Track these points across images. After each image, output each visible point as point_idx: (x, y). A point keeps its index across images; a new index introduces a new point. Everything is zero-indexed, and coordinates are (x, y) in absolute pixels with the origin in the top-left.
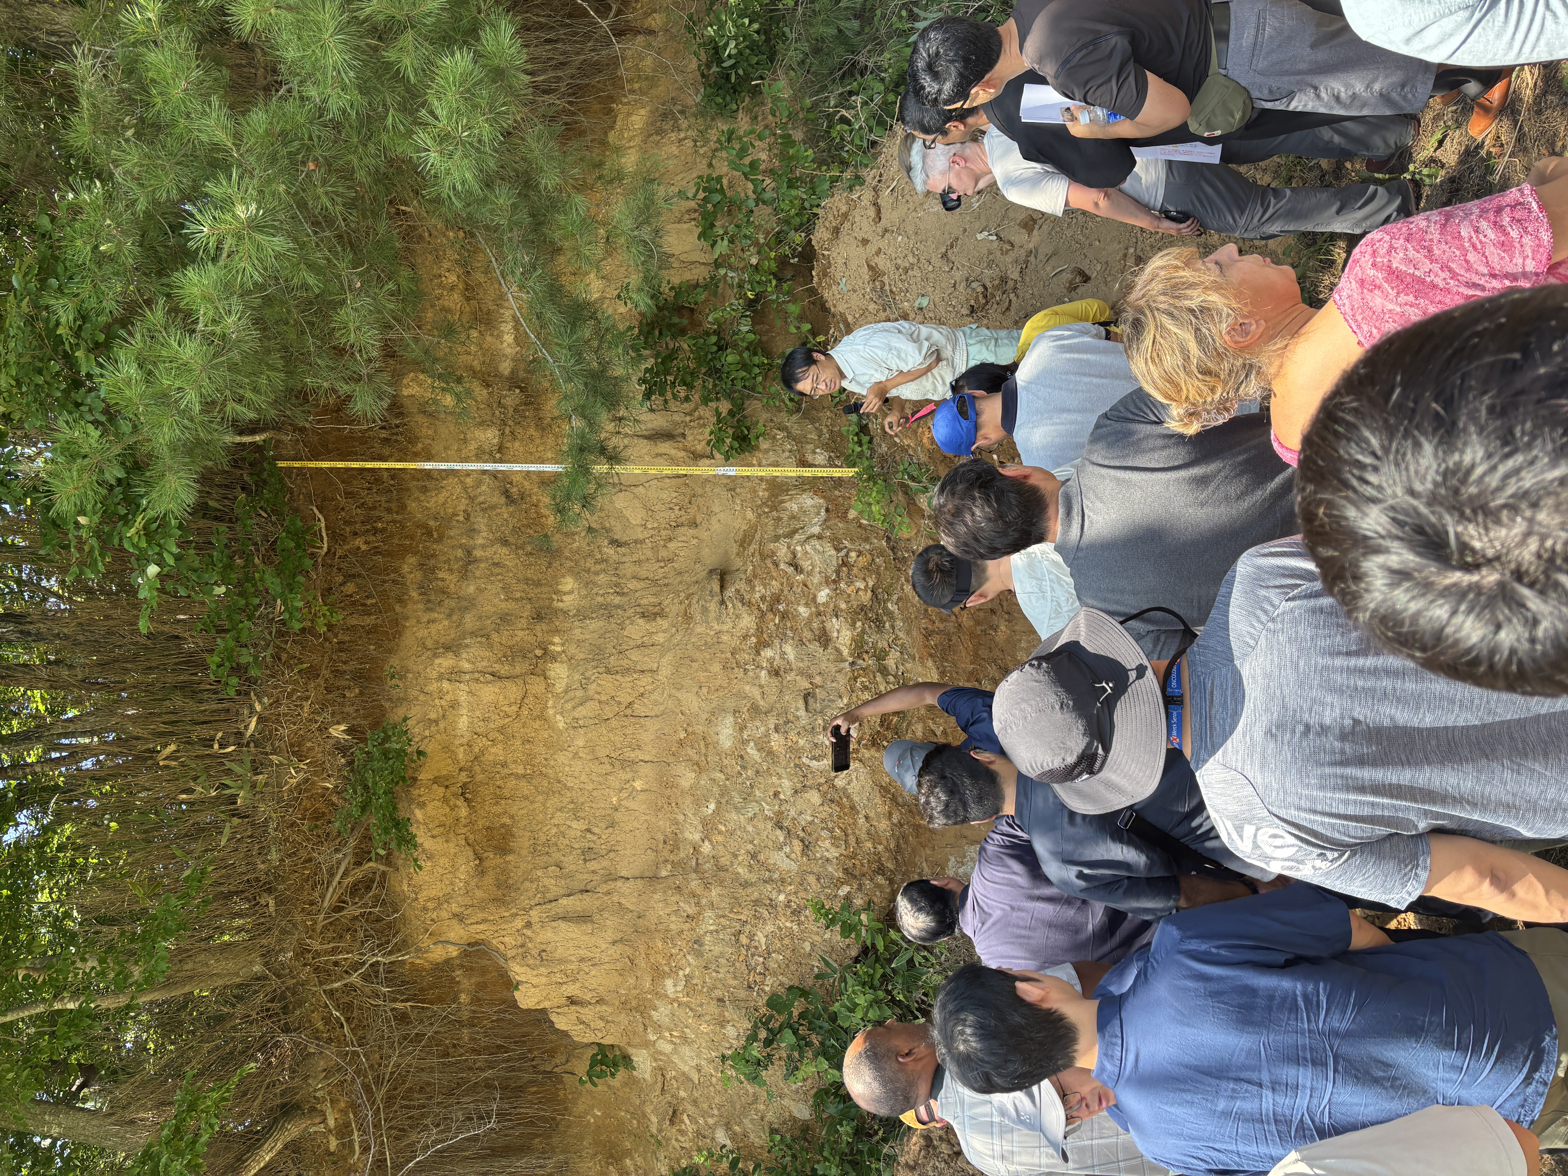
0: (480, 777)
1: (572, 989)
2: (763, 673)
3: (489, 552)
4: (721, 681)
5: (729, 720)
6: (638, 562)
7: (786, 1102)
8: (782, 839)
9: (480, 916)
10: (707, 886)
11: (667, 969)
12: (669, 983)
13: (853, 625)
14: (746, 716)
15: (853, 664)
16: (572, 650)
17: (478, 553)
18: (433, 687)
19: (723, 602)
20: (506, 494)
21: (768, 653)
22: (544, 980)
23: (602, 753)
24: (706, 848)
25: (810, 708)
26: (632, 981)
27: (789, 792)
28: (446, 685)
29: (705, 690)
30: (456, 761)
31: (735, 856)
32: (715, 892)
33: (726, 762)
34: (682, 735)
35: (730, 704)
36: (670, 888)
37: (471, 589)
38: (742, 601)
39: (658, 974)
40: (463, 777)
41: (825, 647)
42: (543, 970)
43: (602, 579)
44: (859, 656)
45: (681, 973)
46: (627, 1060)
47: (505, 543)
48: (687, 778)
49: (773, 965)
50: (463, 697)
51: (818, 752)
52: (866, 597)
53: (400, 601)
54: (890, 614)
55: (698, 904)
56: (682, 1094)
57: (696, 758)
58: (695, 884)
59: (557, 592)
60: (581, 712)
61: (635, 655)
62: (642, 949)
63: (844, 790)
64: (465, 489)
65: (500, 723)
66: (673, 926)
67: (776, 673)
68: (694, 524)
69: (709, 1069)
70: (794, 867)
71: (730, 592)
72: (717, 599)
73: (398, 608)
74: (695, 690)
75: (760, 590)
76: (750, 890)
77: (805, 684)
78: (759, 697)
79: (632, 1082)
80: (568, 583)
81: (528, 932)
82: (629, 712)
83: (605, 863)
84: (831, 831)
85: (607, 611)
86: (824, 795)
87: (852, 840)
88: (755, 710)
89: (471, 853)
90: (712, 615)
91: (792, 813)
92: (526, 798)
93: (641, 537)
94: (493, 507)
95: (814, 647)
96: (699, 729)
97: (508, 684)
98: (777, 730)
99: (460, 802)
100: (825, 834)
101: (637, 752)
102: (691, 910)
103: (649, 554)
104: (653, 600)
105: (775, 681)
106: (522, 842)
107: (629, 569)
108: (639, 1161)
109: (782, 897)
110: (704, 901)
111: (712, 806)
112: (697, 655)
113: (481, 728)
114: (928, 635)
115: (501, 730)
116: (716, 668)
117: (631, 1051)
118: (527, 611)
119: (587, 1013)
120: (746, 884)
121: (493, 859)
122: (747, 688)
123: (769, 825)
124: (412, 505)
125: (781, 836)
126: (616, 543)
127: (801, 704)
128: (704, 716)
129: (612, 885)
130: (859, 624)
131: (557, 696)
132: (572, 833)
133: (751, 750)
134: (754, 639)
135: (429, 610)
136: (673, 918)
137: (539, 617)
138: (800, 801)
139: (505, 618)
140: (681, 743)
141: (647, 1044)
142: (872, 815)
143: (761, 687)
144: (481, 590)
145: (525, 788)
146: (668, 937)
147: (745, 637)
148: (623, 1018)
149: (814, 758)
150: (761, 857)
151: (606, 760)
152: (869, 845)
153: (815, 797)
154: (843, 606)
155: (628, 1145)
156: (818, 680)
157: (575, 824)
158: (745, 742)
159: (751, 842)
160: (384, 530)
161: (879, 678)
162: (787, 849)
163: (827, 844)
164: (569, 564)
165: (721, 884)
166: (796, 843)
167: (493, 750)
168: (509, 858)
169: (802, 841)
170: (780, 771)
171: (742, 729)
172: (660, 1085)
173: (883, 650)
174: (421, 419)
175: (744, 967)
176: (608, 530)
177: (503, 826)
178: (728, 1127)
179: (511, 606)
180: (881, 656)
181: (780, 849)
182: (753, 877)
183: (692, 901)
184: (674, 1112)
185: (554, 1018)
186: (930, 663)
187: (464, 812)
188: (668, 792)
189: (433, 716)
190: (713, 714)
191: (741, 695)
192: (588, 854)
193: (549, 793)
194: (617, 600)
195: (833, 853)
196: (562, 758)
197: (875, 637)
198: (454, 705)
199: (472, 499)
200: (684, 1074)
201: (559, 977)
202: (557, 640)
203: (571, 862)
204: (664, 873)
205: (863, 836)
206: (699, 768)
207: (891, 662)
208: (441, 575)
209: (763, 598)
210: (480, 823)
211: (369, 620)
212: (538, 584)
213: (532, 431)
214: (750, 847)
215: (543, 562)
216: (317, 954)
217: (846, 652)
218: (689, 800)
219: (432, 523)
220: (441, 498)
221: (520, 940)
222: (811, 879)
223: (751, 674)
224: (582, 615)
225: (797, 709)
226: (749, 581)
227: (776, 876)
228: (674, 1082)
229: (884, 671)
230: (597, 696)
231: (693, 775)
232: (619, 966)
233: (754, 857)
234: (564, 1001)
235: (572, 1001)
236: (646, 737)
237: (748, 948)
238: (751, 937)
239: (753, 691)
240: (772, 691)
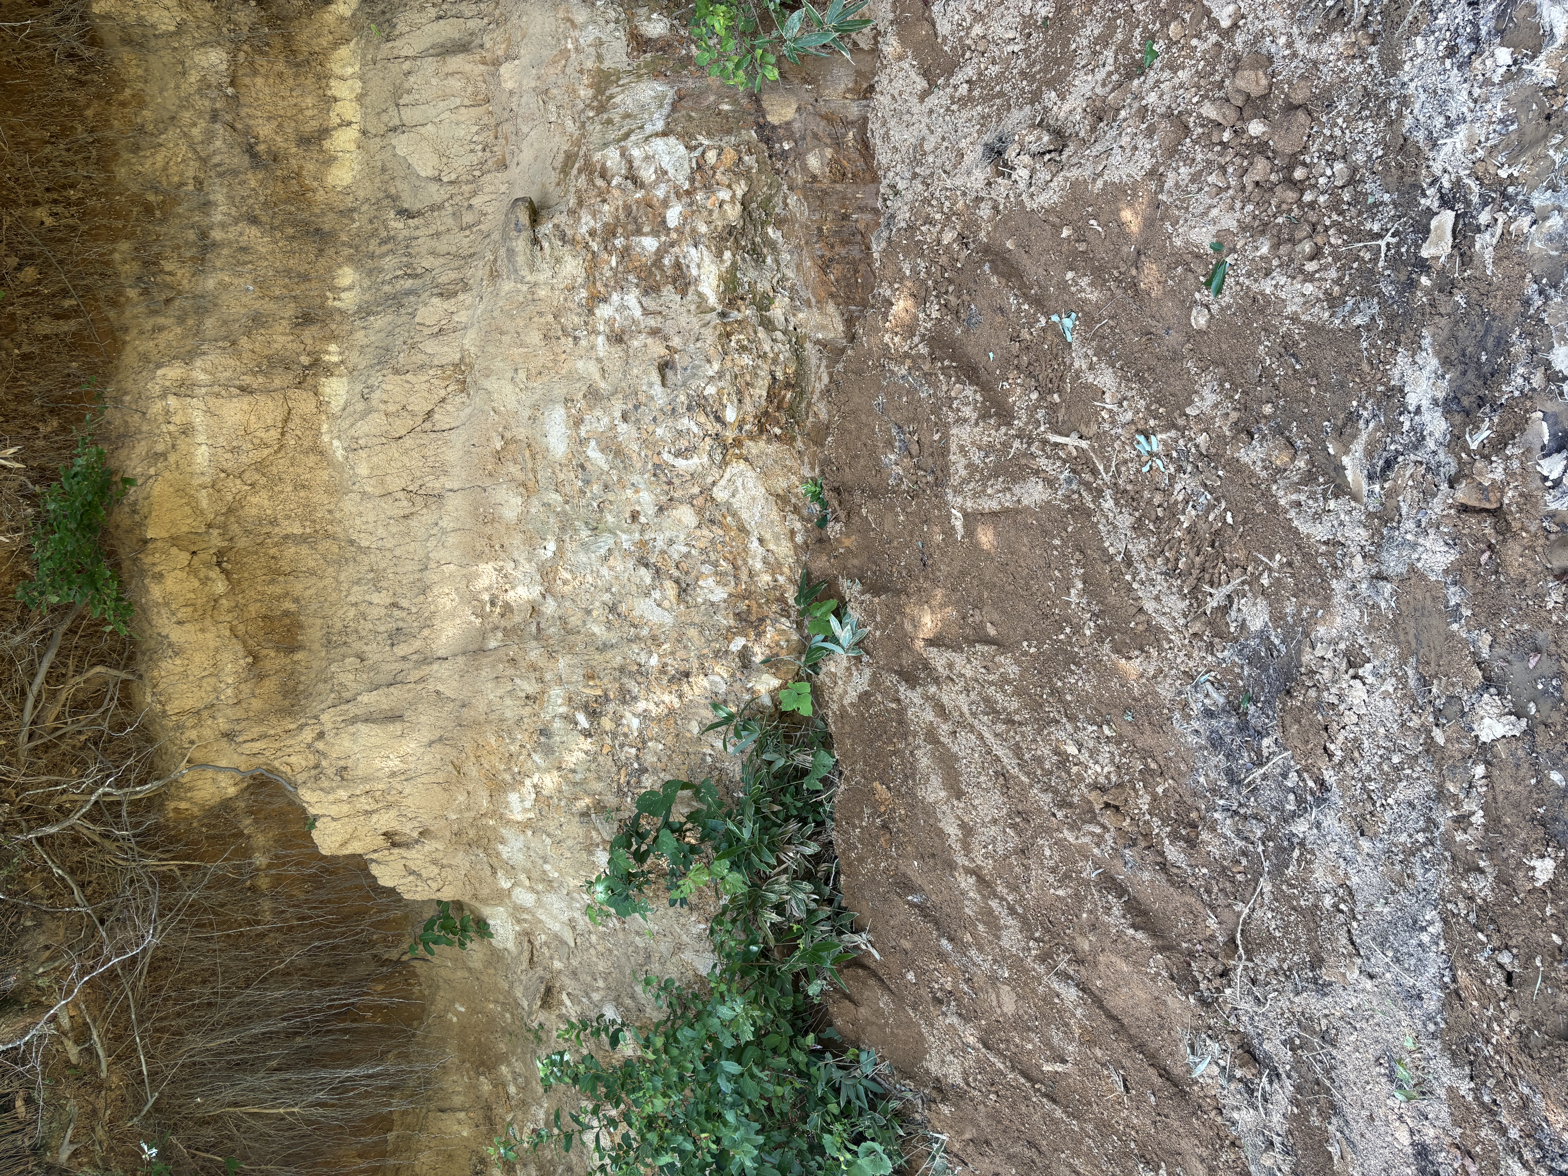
0: (242, 543)
1: (386, 821)
2: (601, 339)
3: (233, 232)
4: (543, 357)
5: (559, 412)
6: (437, 235)
7: (687, 956)
8: (648, 581)
9: (256, 731)
10: (551, 655)
11: (508, 777)
12: (513, 798)
13: (719, 255)
14: (582, 404)
15: (723, 315)
16: (354, 358)
17: (217, 235)
18: (157, 407)
19: (535, 241)
20: (251, 151)
21: (604, 311)
22: (345, 808)
23: (395, 483)
24: (550, 607)
25: (669, 383)
26: (461, 798)
27: (651, 510)
28: (172, 401)
29: (522, 375)
30: (197, 511)
31: (588, 612)
32: (563, 663)
33: (561, 476)
34: (499, 445)
35: (560, 391)
36: (500, 661)
37: (211, 283)
38: (563, 238)
39: (497, 788)
40: (216, 540)
41: (684, 294)
42: (343, 794)
43: (389, 262)
44: (732, 304)
45: (528, 782)
46: (482, 928)
47: (254, 220)
48: (510, 504)
49: (650, 759)
50: (198, 418)
51: (683, 444)
52: (733, 213)
53: (113, 303)
54: (772, 245)
55: (541, 680)
56: (557, 965)
57: (520, 476)
58: (535, 654)
59: (333, 289)
60: (363, 428)
61: (430, 347)
62: (469, 747)
63: (729, 506)
64: (192, 147)
65: (256, 455)
66: (508, 714)
67: (618, 338)
68: (503, 166)
69: (583, 922)
70: (668, 619)
71: (546, 228)
72: (527, 234)
73: (112, 314)
74: (509, 375)
75: (587, 223)
76: (609, 655)
77: (658, 350)
78: (597, 376)
79: (496, 957)
80: (347, 276)
81: (320, 745)
82: (428, 426)
83: (417, 644)
84: (715, 565)
85: (396, 301)
86: (700, 512)
87: (744, 577)
88: (594, 396)
89: (239, 648)
90: (521, 260)
91: (660, 544)
92: (312, 573)
93: (438, 199)
94: (235, 173)
95: (668, 292)
96: (521, 433)
97: (262, 398)
98: (625, 418)
99: (214, 573)
100: (706, 569)
101: (443, 479)
102: (530, 687)
103: (450, 221)
104: (453, 275)
105: (617, 351)
106: (313, 634)
107: (423, 244)
108: (518, 1066)
109: (654, 661)
110: (548, 676)
111: (552, 546)
112: (508, 325)
113: (228, 461)
114: (825, 266)
115: (260, 466)
116: (535, 338)
117: (486, 911)
118: (290, 310)
119: (416, 856)
120: (604, 648)
121: (273, 660)
122: (580, 364)
123: (630, 564)
124: (121, 173)
125: (646, 576)
126: (405, 213)
127: (655, 377)
128: (527, 413)
129: (426, 670)
130: (727, 255)
131: (332, 417)
132: (375, 612)
133: (593, 453)
134: (584, 293)
135: (155, 313)
136: (508, 702)
137: (306, 319)
138: (667, 523)
139: (258, 320)
140: (499, 457)
141: (501, 897)
142: (768, 536)
143: (599, 360)
144: (225, 287)
145: (308, 557)
146: (504, 730)
147: (571, 289)
148: (461, 860)
149: (678, 454)
150: (623, 608)
151: (401, 495)
152: (767, 578)
153: (686, 515)
154: (703, 229)
155: (502, 1047)
156: (676, 342)
157: (376, 598)
158: (583, 442)
159: (608, 590)
160: (80, 202)
161: (762, 333)
162: (656, 594)
163: (711, 582)
164: (347, 251)
165: (571, 649)
166: (669, 585)
167: (254, 500)
168: (299, 656)
169: (677, 581)
170: (635, 479)
171: (578, 422)
172: (526, 955)
173: (765, 296)
174: (126, 54)
175: (610, 763)
176: (394, 198)
177: (286, 613)
178: (618, 1002)
179: (269, 306)
180: (763, 304)
181: (647, 594)
182: (613, 637)
183: (532, 675)
184: (549, 990)
185: (375, 870)
186: (831, 308)
187: (220, 586)
188: (488, 530)
189: (160, 448)
190: (536, 407)
191: (572, 377)
192: (396, 636)
193: (341, 562)
194: (409, 283)
195: (719, 594)
196: (349, 504)
197: (752, 274)
198: (187, 430)
199: (204, 161)
200: (556, 936)
201: (364, 803)
202: (333, 348)
203: (374, 651)
204: (492, 644)
205: (758, 565)
206: (527, 489)
207: (777, 312)
208: (168, 266)
209: (592, 233)
210: (253, 609)
211: (68, 326)
212: (305, 278)
213: (280, 66)
214: (607, 597)
215: (312, 249)
216: (23, 788)
217: (712, 300)
218: (517, 539)
219: (151, 197)
220: (160, 158)
221: (312, 760)
222: (693, 632)
223: (583, 343)
224: (365, 311)
225: (651, 385)
226: (572, 212)
227: (645, 632)
228: (545, 950)
229: (768, 325)
230: (382, 407)
231: (519, 500)
232: (441, 777)
233: (613, 609)
234: (380, 841)
235: (392, 839)
236: (452, 456)
237: (615, 736)
238: (618, 720)
239: (588, 368)
240: (614, 364)
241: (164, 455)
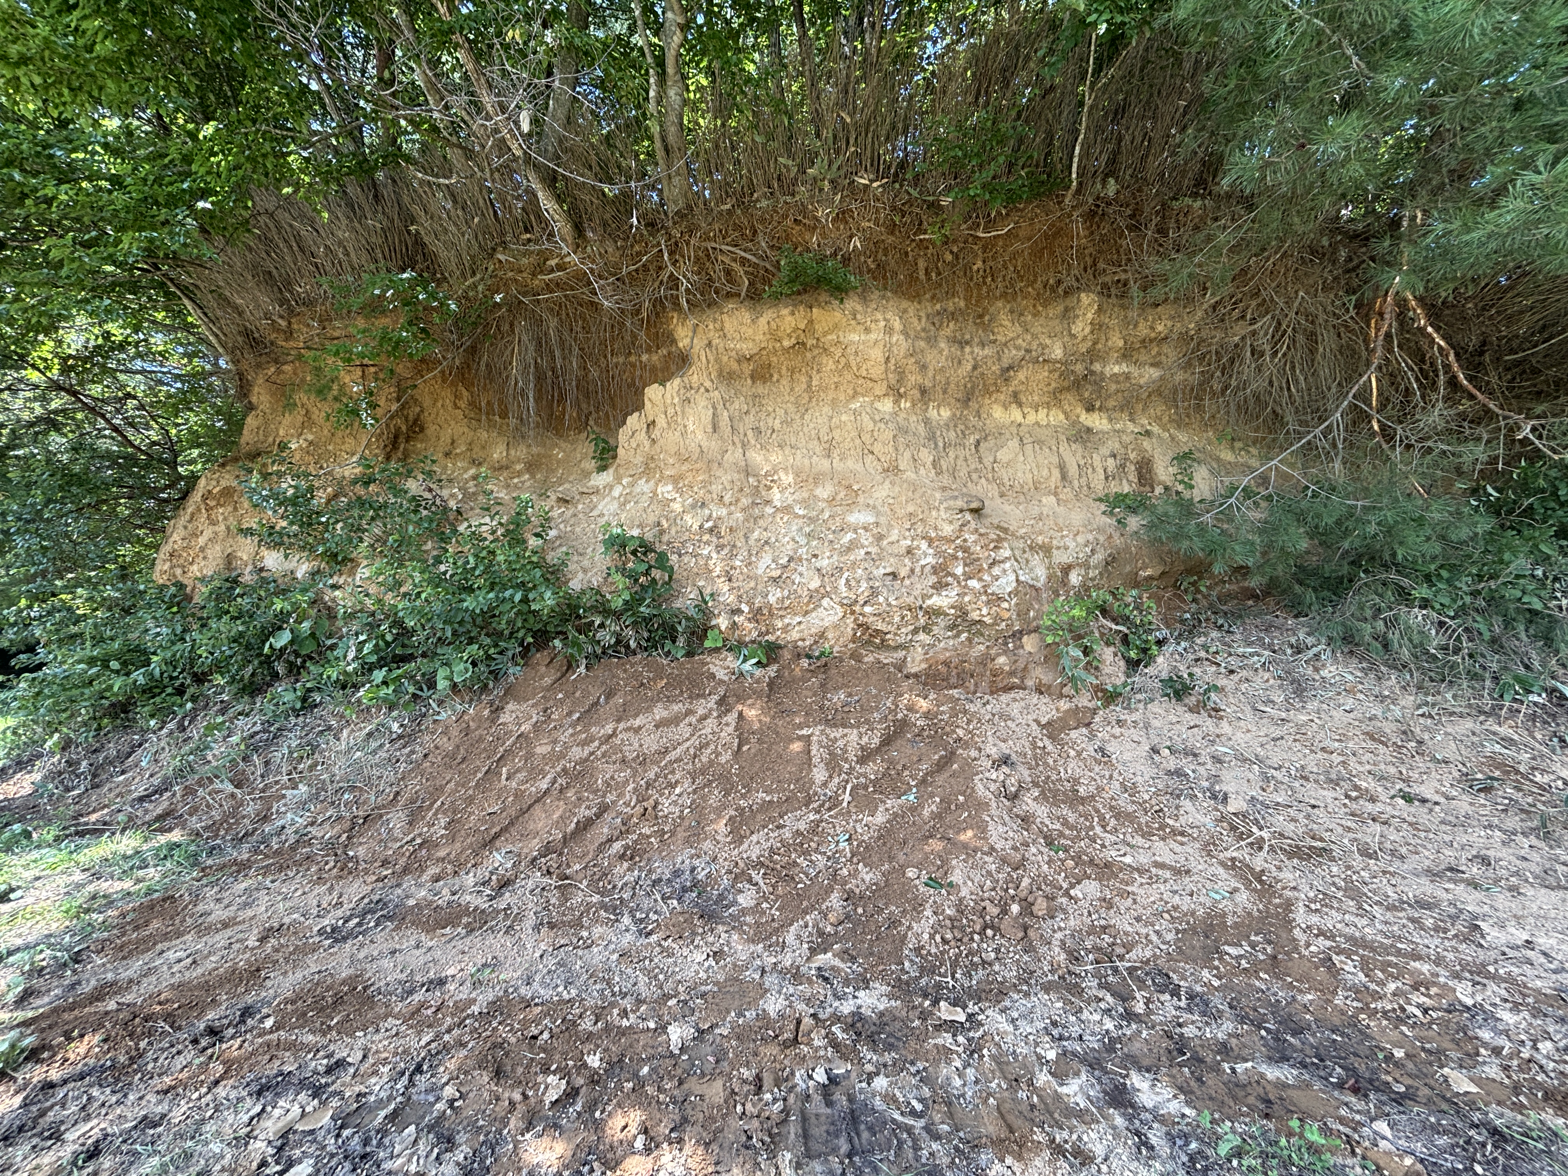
0: (809, 355)
1: (661, 422)
2: (909, 543)
3: (969, 357)
4: (901, 512)
5: (871, 519)
6: (966, 460)
7: (580, 575)
8: (781, 562)
9: (711, 358)
10: (743, 510)
11: (681, 485)
12: (670, 487)
13: (953, 607)
14: (875, 531)
15: (921, 608)
16: (903, 415)
17: (967, 349)
18: (879, 316)
19: (961, 511)
20: (1010, 368)
21: (924, 545)
22: (669, 401)
23: (836, 434)
24: (769, 510)
25: (885, 577)
26: (671, 461)
27: (818, 565)
28: (883, 323)
29: (891, 501)
30: (825, 334)
31: (765, 530)
32: (739, 515)
33: (837, 519)
34: (855, 487)
35: (883, 520)
36: (742, 483)
37: (942, 345)
38: (963, 525)
39: (675, 480)
40: (810, 342)
41: (932, 587)
42: (676, 400)
43: (952, 434)
44: (927, 612)
45: (678, 495)
46: (602, 468)
47: (975, 368)
48: (824, 492)
49: (686, 559)
50: (873, 336)
51: (853, 583)
52: (975, 616)
53: (933, 297)
54: (958, 635)
55: (731, 504)
56: (580, 507)
57: (838, 498)
58: (745, 501)
59: (939, 406)
60: (866, 418)
61: (907, 455)
62: (698, 466)
63: (820, 606)
64: (1012, 339)
65: (853, 364)
66: (714, 487)
67: (909, 552)
68: (1002, 495)
69: (602, 521)
70: (760, 572)
71: (968, 516)
72: (965, 507)
73: (927, 296)
74: (891, 494)
75: (972, 538)
76: (742, 540)
77: (903, 572)
78: (890, 540)
79: (587, 475)
80: (946, 413)
81: (702, 390)
82: (866, 452)
83: (753, 442)
84: (788, 598)
85: (932, 437)
86: (817, 591)
87: (781, 613)
88: (880, 538)
89: (755, 351)
90: (952, 503)
91: (800, 569)
92: (792, 389)
93: (985, 461)
94: (999, 359)
95: (934, 579)
96: (861, 499)
97: (883, 368)
98: (867, 553)
99: (793, 341)
100: (786, 593)
101: (838, 458)
102: (727, 499)
103: (973, 467)
104: (944, 468)
105: (903, 551)
106: (760, 389)
107: (961, 453)
108: (528, 484)
109: (738, 563)
110: (732, 508)
111: (801, 512)
112: (917, 495)
113: (851, 350)
114: (946, 663)
115: (848, 365)
116: (911, 508)
117: (611, 471)
118: (928, 384)
119: (642, 436)
120: (746, 537)
121: (747, 368)
122: (896, 531)
123: (791, 553)
124: (1000, 304)
125: (784, 561)
126: (978, 443)
127: (889, 570)
128: (871, 502)
129: (739, 445)
130: (953, 611)
131: (872, 403)
132: (770, 421)
133: (850, 536)
134: (933, 535)
135: (928, 316)
136: (720, 487)
137: (923, 391)
138: (811, 573)
139: (924, 367)
140: (849, 487)
141: (618, 479)
142: (802, 626)
143: (898, 541)
144: (941, 352)
145: (800, 388)
146: (705, 484)
147: (936, 528)
148: (639, 459)
149: (847, 580)
150: (767, 548)
151: (830, 436)
152: (780, 625)
153: (815, 584)
154: (967, 599)
155: (538, 476)
156: (907, 582)
157: (777, 421)
158: (855, 531)
159: (777, 541)
160: (985, 283)
161: (911, 628)
162: (773, 566)
163: (779, 595)
164: (958, 413)
165: (746, 520)
166: (779, 572)
167: (831, 362)
168: (749, 381)
169: (780, 577)
170: (835, 557)
171: (866, 529)
172: (585, 490)
173: (931, 630)
174: (1060, 308)
175: (685, 538)
176: (985, 439)
177: (771, 376)
178: (558, 537)
179: (930, 374)
180: (926, 629)
181: (773, 561)
182: (752, 542)
183: (733, 500)
184: (567, 502)
185: (636, 415)
186: (924, 666)
187: (786, 343)
188: (811, 480)
189: (859, 316)
190: (874, 507)
191: (890, 527)
192: (757, 431)
193: (797, 405)
194: (941, 444)
195: (772, 599)
196: (827, 410)
197: (942, 624)
198: (867, 330)
199: (1005, 344)
200: (595, 507)
201: (671, 411)
202: (908, 405)
203: (750, 420)
204: (751, 480)
205: (787, 621)
206: (831, 501)
207: (922, 636)
208: (951, 325)
209: (965, 540)
210: (775, 359)
211: (922, 275)
212: (945, 392)
213: (1054, 385)
214: (773, 540)
215: (960, 396)
216: (688, 243)
217: (929, 602)
218: (806, 495)
219: (987, 318)
220: (1006, 323)
221: (695, 385)
222: (752, 584)
223: (907, 533)
224: (927, 422)
225: (885, 568)
226: (976, 530)
227: (753, 559)
228: (589, 500)
229: (915, 631)
230: (877, 429)
231: (826, 497)
232: (683, 451)
233: (766, 542)
234: (651, 419)
235: (651, 425)
236: (850, 463)
237: (699, 541)
238: (708, 543)
239: (894, 536)
240: (895, 549)
241: (855, 318)
